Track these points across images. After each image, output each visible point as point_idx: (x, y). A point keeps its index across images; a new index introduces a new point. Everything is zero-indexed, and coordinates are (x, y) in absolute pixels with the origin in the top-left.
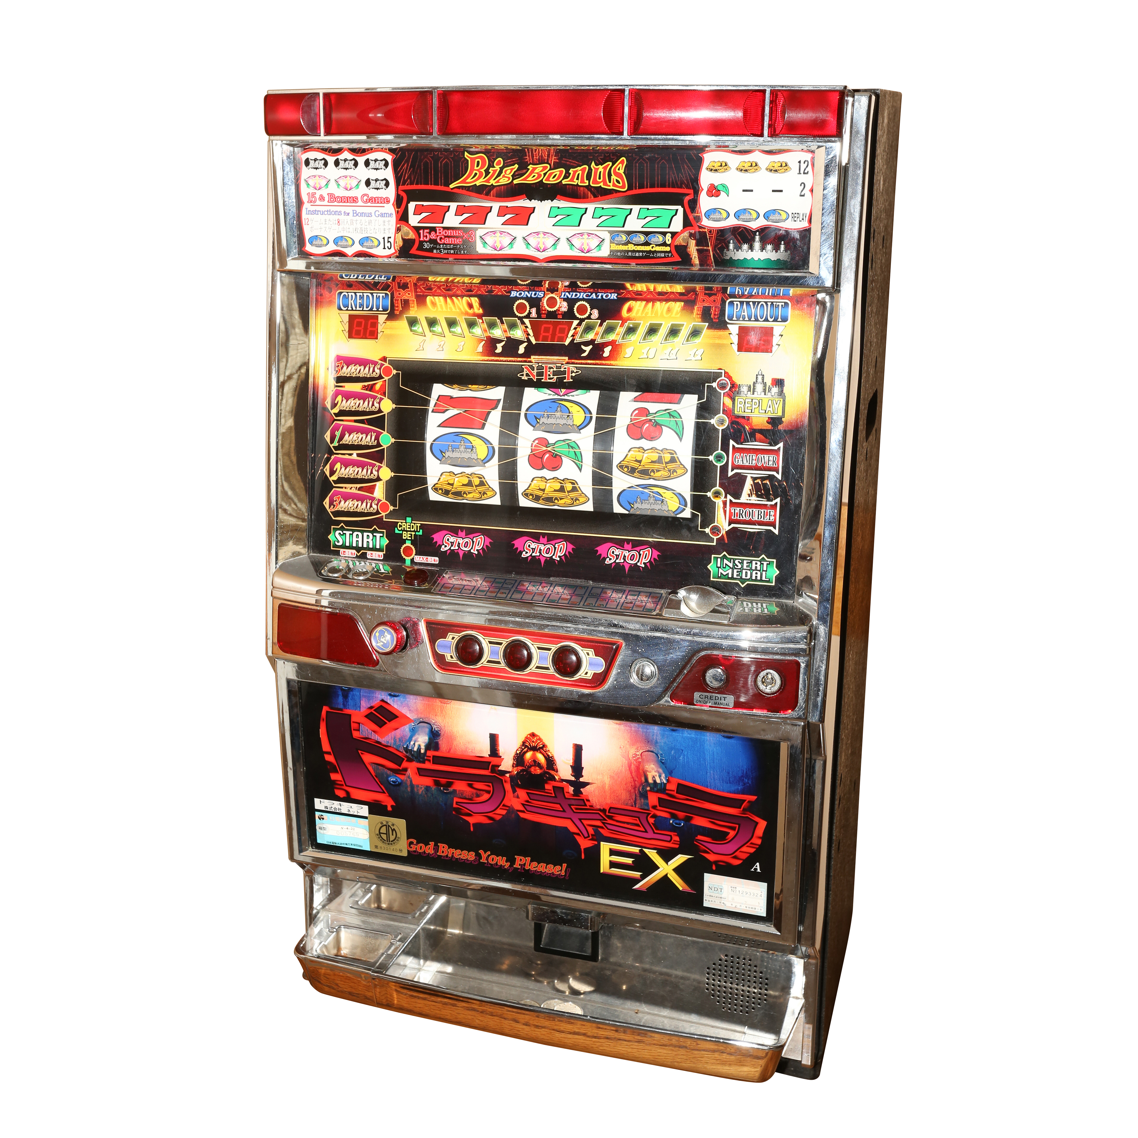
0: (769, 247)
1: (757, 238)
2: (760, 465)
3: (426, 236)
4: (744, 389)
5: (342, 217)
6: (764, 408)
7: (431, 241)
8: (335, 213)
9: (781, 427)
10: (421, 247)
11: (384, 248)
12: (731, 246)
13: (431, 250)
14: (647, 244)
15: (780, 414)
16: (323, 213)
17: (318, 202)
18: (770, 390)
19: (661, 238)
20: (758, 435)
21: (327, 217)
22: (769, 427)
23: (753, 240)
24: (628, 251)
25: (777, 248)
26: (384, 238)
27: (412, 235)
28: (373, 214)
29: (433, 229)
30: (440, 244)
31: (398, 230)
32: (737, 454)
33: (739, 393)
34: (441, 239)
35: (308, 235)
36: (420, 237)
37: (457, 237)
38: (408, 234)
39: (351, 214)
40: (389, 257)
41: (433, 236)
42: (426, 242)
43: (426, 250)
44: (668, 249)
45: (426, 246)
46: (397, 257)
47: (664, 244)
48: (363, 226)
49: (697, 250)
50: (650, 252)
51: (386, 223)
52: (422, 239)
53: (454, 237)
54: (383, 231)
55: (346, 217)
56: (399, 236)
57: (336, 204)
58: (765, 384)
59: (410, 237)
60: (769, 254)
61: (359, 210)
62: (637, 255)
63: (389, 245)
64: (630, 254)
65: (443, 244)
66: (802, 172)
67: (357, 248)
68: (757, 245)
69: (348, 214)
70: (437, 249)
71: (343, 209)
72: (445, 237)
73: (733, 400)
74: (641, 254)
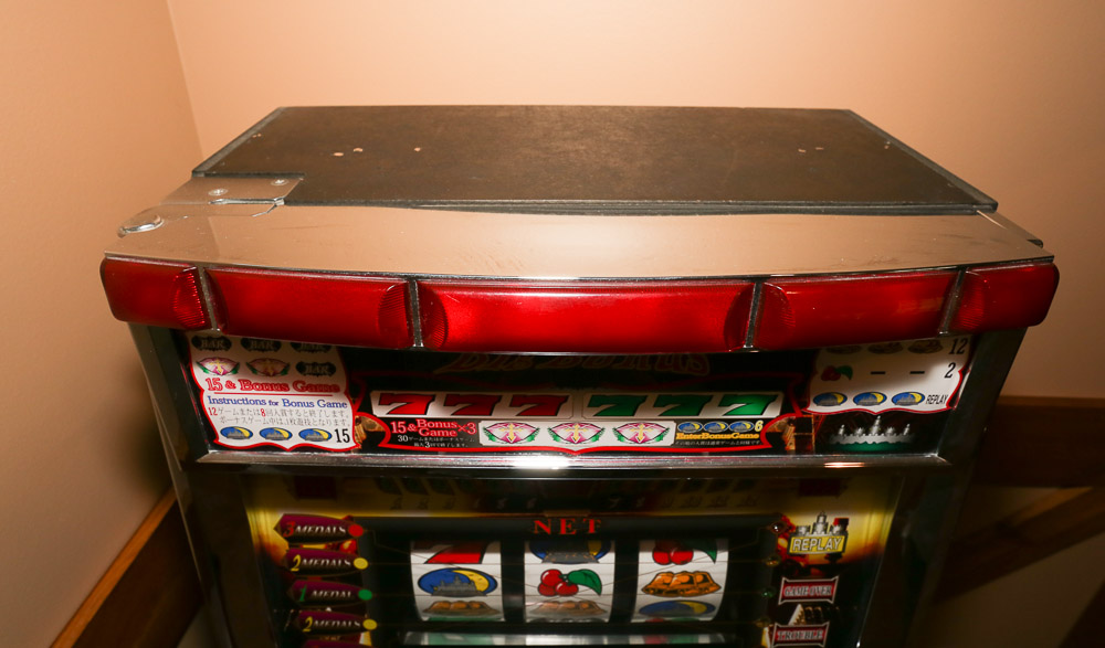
0: (890, 430)
1: (877, 422)
2: (812, 594)
3: (402, 429)
4: (803, 530)
5: (267, 407)
6: (823, 545)
7: (408, 434)
8: (255, 402)
9: (839, 561)
10: (394, 438)
11: (339, 441)
12: (841, 431)
13: (410, 443)
14: (728, 432)
15: (840, 549)
16: (236, 402)
17: (225, 390)
18: (832, 528)
19: (748, 426)
20: (814, 570)
21: (245, 407)
22: (827, 562)
23: (872, 424)
24: (700, 441)
25: (899, 431)
26: (337, 431)
27: (378, 427)
28: (316, 404)
29: (414, 421)
30: (423, 437)
31: (356, 422)
32: (789, 588)
33: (796, 534)
34: (424, 431)
35: (218, 426)
36: (392, 429)
37: (449, 430)
38: (374, 426)
39: (281, 403)
40: (347, 451)
41: (412, 428)
42: (403, 435)
43: (403, 443)
44: (757, 436)
45: (402, 438)
46: (359, 451)
47: (753, 432)
48: (302, 417)
49: (796, 437)
50: (731, 440)
51: (338, 414)
52: (395, 431)
53: (444, 429)
54: (333, 423)
55: (273, 407)
56: (360, 428)
57: (253, 391)
58: (826, 525)
59: (376, 429)
60: (889, 436)
61: (292, 399)
62: (713, 443)
63: (346, 437)
64: (703, 443)
65: (428, 437)
66: (956, 351)
67: (297, 440)
68: (875, 429)
69: (276, 404)
70: (419, 442)
71: (267, 398)
72: (431, 429)
73: (789, 541)
74: (718, 443)
